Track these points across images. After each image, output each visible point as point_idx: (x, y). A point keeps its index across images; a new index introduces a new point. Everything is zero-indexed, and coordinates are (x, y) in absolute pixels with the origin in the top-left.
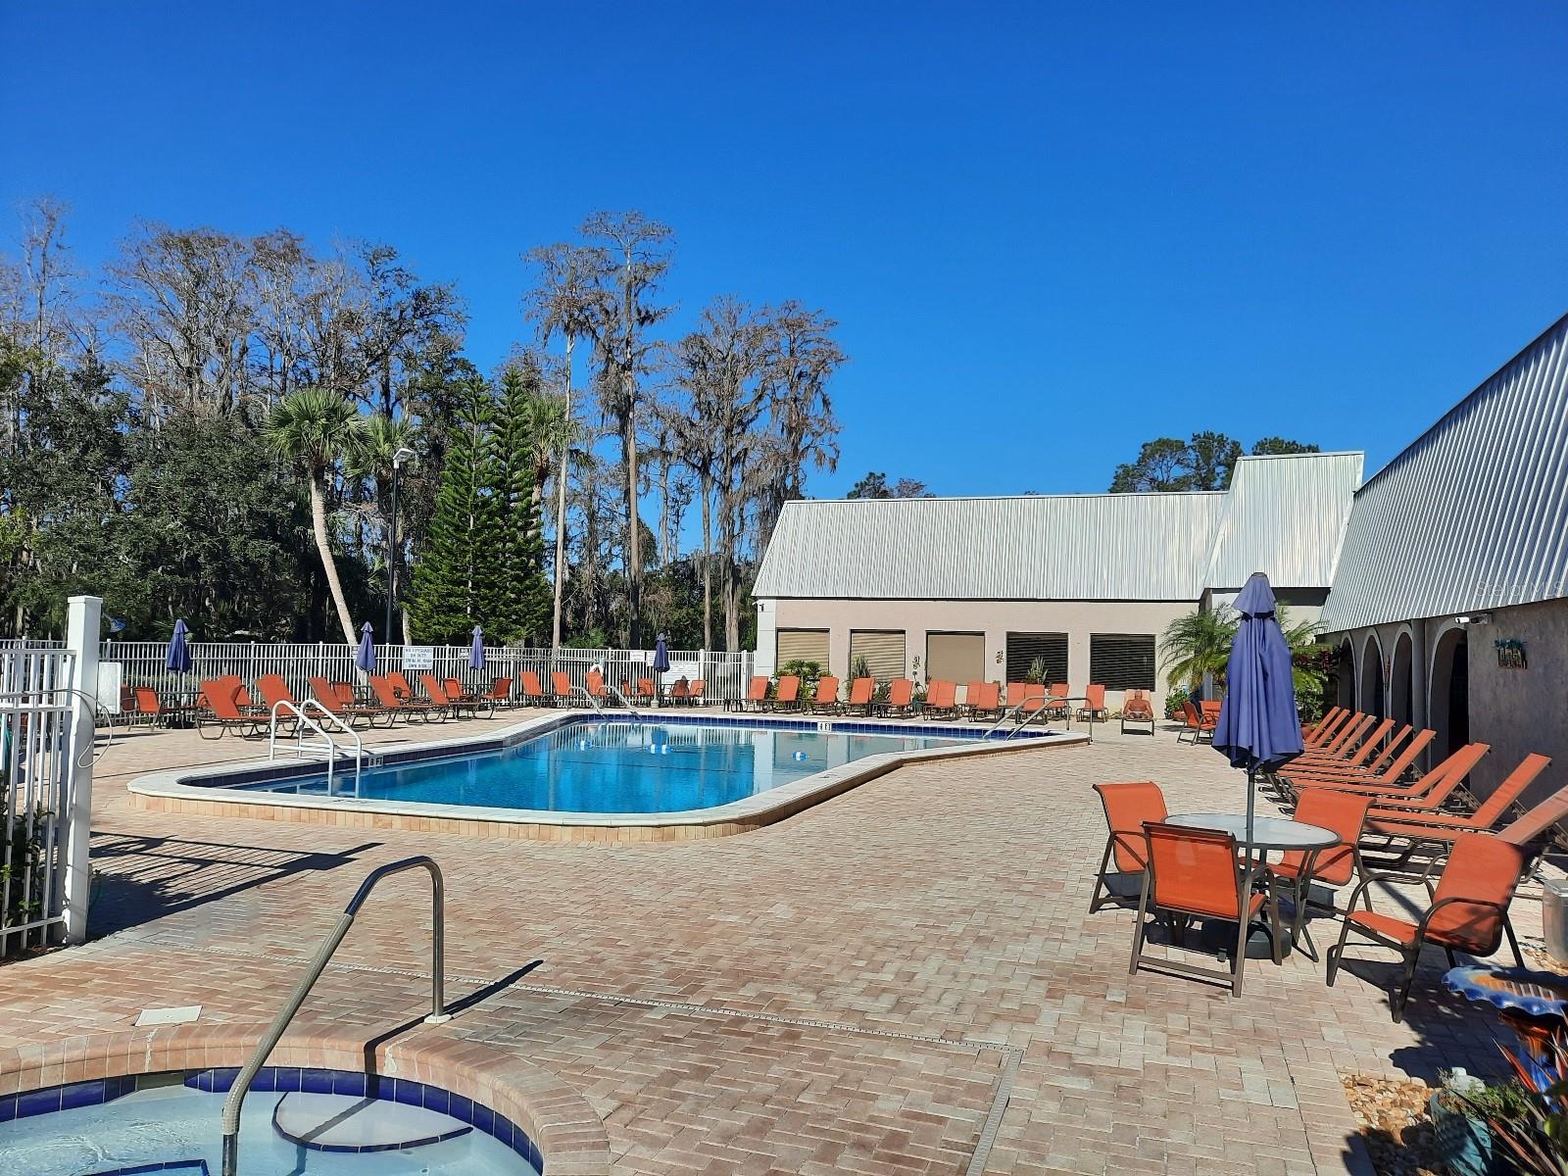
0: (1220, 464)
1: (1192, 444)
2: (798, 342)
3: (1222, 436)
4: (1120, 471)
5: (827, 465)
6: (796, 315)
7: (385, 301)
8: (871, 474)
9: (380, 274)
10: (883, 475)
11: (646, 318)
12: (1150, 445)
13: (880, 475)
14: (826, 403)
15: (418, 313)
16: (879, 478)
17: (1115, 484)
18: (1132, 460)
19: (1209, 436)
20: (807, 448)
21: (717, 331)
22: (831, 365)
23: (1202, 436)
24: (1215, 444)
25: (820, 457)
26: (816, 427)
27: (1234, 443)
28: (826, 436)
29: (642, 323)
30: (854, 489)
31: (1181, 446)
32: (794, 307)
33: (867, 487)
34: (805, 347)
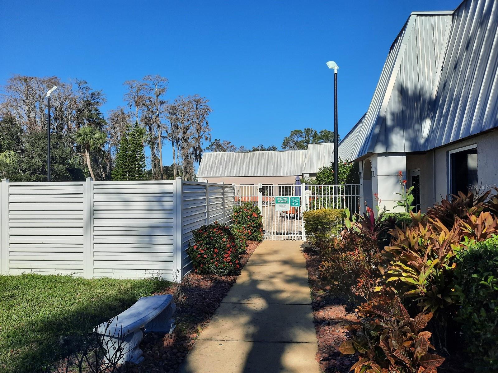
0: (311, 137)
1: (304, 131)
2: (199, 106)
3: (312, 129)
4: (285, 139)
5: (208, 140)
6: (198, 98)
7: (83, 95)
8: (216, 140)
9: (82, 88)
10: (219, 140)
11: (162, 103)
12: (293, 132)
13: (218, 140)
14: (207, 123)
15: (92, 99)
16: (218, 141)
17: (284, 142)
18: (288, 136)
19: (308, 129)
20: (202, 135)
21: (179, 105)
22: (208, 113)
23: (306, 129)
24: (310, 131)
25: (206, 138)
26: (205, 130)
27: (315, 131)
28: (207, 132)
29: (161, 105)
30: (211, 144)
31: (301, 132)
32: (197, 96)
33: (215, 143)
34: (201, 107)
